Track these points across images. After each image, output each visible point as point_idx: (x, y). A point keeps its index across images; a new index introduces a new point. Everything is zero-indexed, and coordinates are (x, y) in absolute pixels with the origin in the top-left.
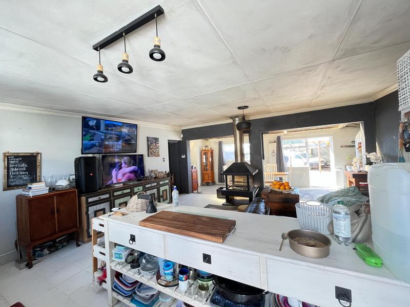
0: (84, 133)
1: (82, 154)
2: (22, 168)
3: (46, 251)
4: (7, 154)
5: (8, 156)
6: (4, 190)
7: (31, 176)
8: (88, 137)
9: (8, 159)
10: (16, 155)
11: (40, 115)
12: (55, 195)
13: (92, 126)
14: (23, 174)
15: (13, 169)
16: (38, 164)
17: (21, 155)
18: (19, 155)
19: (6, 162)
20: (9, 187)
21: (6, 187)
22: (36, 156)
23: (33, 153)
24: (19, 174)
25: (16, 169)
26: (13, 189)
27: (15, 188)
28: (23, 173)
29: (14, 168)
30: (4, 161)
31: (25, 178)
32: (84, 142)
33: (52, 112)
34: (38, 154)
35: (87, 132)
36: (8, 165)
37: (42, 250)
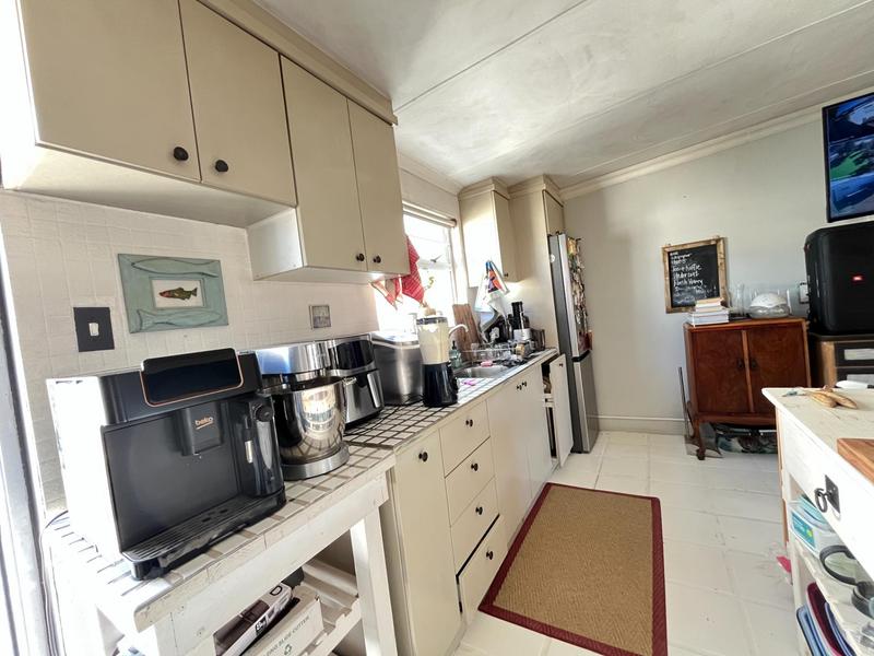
0: (833, 156)
1: (830, 220)
2: (691, 272)
3: (735, 443)
4: (667, 250)
5: (669, 253)
6: (668, 312)
7: (708, 288)
8: (849, 164)
9: (669, 257)
10: (680, 248)
11: (719, 154)
12: (744, 328)
13: (864, 124)
14: (694, 285)
15: (678, 275)
16: (719, 261)
17: (689, 247)
18: (685, 247)
19: (667, 263)
20: (674, 307)
21: (670, 307)
22: (715, 246)
23: (710, 241)
24: (688, 285)
25: (682, 275)
26: (680, 311)
27: (683, 309)
28: (695, 282)
29: (679, 272)
30: (664, 262)
31: (698, 292)
32: (832, 185)
33: (746, 134)
34: (718, 240)
35: (848, 149)
36: (670, 269)
37: (728, 438)
